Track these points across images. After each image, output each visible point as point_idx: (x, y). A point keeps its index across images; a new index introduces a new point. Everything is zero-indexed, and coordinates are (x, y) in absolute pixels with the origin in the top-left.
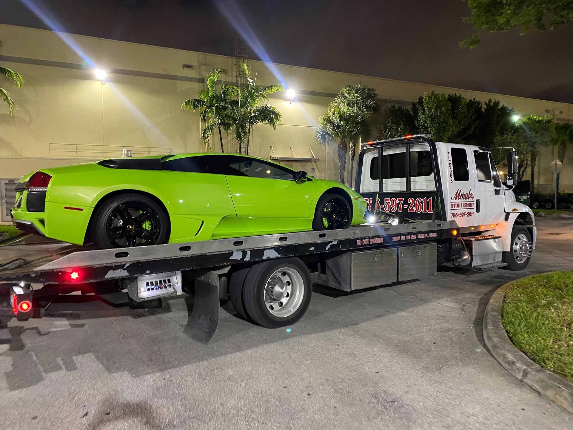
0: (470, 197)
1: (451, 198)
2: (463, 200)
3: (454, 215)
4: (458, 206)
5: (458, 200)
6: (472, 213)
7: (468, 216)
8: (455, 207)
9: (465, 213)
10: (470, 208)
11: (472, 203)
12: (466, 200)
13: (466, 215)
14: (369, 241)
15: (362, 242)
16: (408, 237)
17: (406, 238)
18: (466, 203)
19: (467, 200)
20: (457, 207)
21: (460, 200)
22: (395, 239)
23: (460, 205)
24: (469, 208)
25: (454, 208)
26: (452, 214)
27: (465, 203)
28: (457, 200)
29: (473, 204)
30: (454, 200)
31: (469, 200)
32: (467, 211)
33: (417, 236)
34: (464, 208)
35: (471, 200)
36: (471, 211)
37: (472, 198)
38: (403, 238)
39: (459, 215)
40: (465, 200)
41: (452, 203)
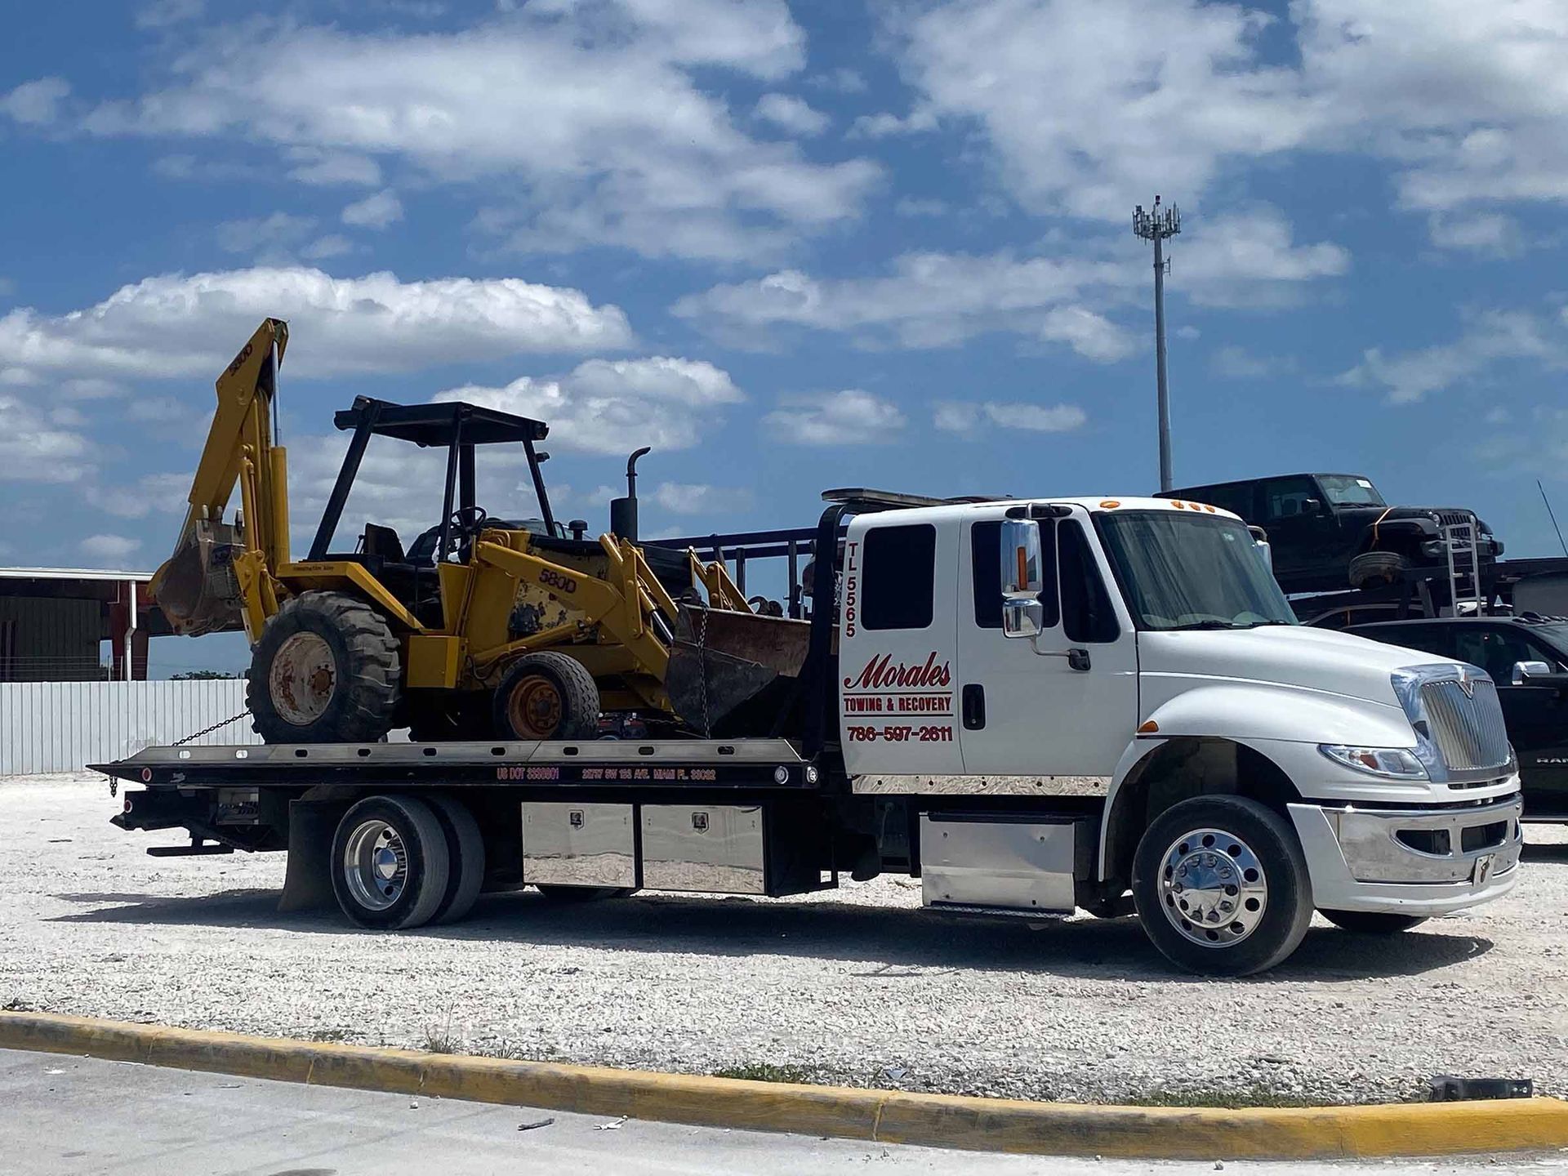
0: (932, 677)
1: (847, 681)
2: (894, 687)
3: (862, 734)
4: (875, 705)
5: (876, 686)
6: (943, 730)
7: (923, 738)
8: (861, 709)
9: (909, 729)
10: (931, 712)
11: (947, 696)
12: (912, 688)
13: (914, 734)
14: (526, 773)
15: (508, 772)
16: (626, 774)
17: (618, 775)
18: (912, 696)
19: (919, 688)
20: (872, 708)
21: (882, 688)
22: (587, 774)
23: (884, 704)
24: (925, 712)
25: (857, 712)
26: (849, 729)
27: (904, 697)
28: (871, 688)
29: (948, 700)
30: (860, 688)
31: (927, 687)
32: (916, 724)
33: (651, 773)
34: (903, 713)
35: (938, 687)
36: (939, 723)
37: (943, 682)
38: (611, 774)
39: (881, 734)
40: (904, 688)
41: (850, 697)
